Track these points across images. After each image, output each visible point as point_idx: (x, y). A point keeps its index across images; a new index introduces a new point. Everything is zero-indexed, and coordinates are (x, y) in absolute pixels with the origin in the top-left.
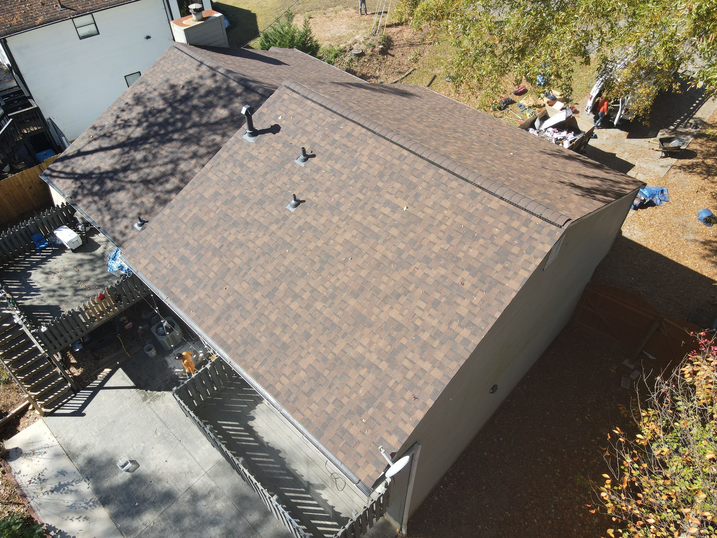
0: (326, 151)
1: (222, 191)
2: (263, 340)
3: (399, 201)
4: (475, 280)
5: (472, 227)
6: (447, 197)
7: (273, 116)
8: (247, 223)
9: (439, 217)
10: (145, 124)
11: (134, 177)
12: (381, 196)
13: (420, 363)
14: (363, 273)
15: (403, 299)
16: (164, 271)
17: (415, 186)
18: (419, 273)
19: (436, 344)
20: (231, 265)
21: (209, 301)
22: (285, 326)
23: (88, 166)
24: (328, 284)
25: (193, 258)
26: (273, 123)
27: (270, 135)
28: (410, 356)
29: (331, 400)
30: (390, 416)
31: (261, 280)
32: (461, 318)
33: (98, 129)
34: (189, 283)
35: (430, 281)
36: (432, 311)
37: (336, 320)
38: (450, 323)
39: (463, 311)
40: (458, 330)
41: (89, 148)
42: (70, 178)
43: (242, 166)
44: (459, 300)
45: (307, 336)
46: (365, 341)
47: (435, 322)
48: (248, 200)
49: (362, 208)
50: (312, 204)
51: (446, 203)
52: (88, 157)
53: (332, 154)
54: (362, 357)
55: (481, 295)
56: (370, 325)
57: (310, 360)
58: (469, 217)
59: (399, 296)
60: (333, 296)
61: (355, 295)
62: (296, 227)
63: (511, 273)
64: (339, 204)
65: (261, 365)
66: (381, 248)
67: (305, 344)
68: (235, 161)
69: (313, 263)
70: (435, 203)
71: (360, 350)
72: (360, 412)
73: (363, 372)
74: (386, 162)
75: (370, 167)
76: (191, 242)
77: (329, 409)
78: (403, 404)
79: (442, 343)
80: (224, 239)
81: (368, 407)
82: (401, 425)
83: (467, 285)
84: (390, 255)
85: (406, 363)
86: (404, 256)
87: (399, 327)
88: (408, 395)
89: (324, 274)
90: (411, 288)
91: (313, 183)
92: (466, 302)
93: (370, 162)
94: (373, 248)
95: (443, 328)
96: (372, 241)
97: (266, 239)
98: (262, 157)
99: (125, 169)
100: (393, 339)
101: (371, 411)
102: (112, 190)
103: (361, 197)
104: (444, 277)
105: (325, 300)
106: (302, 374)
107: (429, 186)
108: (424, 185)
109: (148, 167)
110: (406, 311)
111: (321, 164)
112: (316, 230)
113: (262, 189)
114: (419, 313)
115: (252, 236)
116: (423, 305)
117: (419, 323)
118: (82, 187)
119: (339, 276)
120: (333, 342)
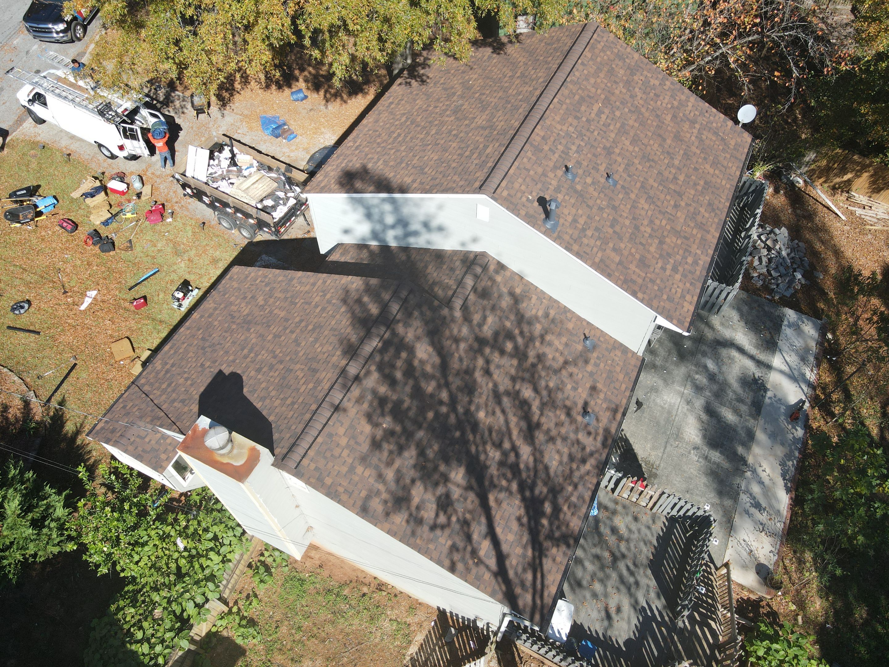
0: (560, 156)
7: (529, 204)
10: (443, 469)
14: (650, 134)
21: (697, 241)
22: (695, 184)
26: (536, 204)
35: (644, 97)
39: (657, 83)
47: (667, 98)
50: (608, 168)
53: (563, 152)
54: (696, 137)
62: (628, 179)
66: (631, 122)
67: (701, 171)
68: (580, 236)
72: (723, 139)
73: (704, 137)
78: (711, 118)
81: (719, 135)
82: (722, 120)
84: (633, 118)
85: (692, 114)
88: (707, 115)
90: (650, 107)
91: (591, 166)
92: (652, 81)
93: (567, 125)
94: (632, 127)
95: (669, 94)
96: (627, 127)
97: (642, 201)
100: (682, 120)
101: (721, 134)
103: (597, 132)
104: (640, 89)
106: (717, 172)
107: (580, 88)
108: (580, 91)
110: (665, 112)
111: (574, 161)
113: (602, 209)
117: (669, 106)
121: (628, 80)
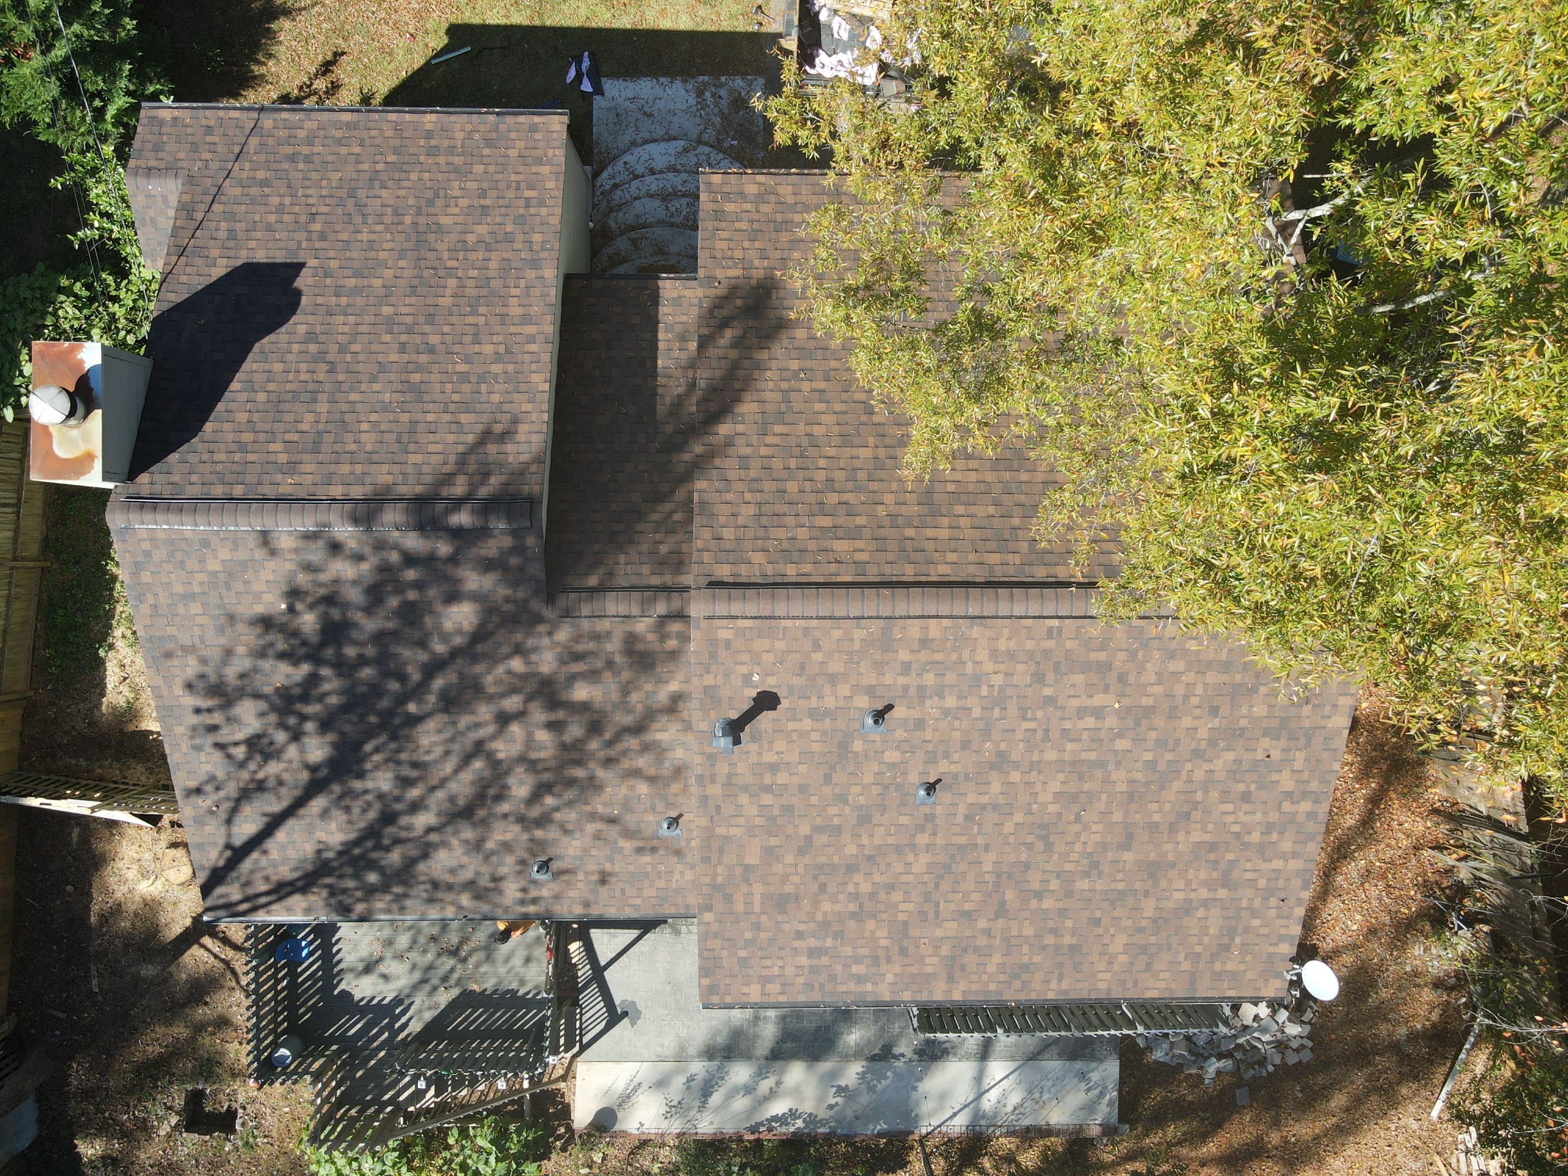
0: (906, 688)
2: (1037, 959)
3: (1098, 700)
4: (1283, 743)
5: (1238, 678)
6: (1172, 656)
7: (737, 682)
8: (870, 858)
9: (1179, 690)
11: (425, 820)
12: (1063, 708)
13: (1265, 866)
15: (1197, 815)
16: (801, 979)
17: (1109, 666)
18: (1198, 775)
19: (1274, 837)
20: (902, 917)
22: (1054, 931)
24: (1074, 857)
27: (766, 716)
28: (1249, 866)
29: (1181, 957)
30: (1265, 931)
31: (969, 907)
32: (1289, 794)
33: (207, 788)
38: (1279, 806)
39: (1288, 785)
40: (1293, 808)
44: (1275, 777)
46: (1180, 884)
47: (1258, 818)
49: (1046, 738)
50: (955, 776)
51: (1178, 665)
52: (270, 843)
53: (921, 689)
55: (1300, 756)
56: (1173, 865)
57: (1122, 939)
59: (1188, 815)
60: (1095, 865)
61: (1126, 846)
62: (960, 819)
63: (1328, 708)
64: (1001, 754)
65: (1060, 980)
66: (1119, 776)
67: (1100, 931)
69: (1030, 846)
70: (1159, 674)
73: (1201, 913)
74: (1031, 654)
75: (1008, 675)
77: (1186, 966)
78: (1273, 913)
79: (1281, 833)
80: (855, 896)
83: (1276, 755)
84: (1139, 776)
85: (1249, 876)
86: (1161, 766)
87: (1213, 847)
89: (1059, 847)
90: (1199, 796)
91: (930, 747)
93: (1002, 667)
95: (1274, 817)
102: (411, 863)
103: (1032, 725)
105: (1086, 875)
107: (1133, 654)
108: (1121, 656)
111: (916, 714)
112: (995, 807)
114: (1229, 819)
116: (1229, 807)
118: (333, 891)
119: (1083, 839)
120: (1137, 909)
121: (1243, 730)
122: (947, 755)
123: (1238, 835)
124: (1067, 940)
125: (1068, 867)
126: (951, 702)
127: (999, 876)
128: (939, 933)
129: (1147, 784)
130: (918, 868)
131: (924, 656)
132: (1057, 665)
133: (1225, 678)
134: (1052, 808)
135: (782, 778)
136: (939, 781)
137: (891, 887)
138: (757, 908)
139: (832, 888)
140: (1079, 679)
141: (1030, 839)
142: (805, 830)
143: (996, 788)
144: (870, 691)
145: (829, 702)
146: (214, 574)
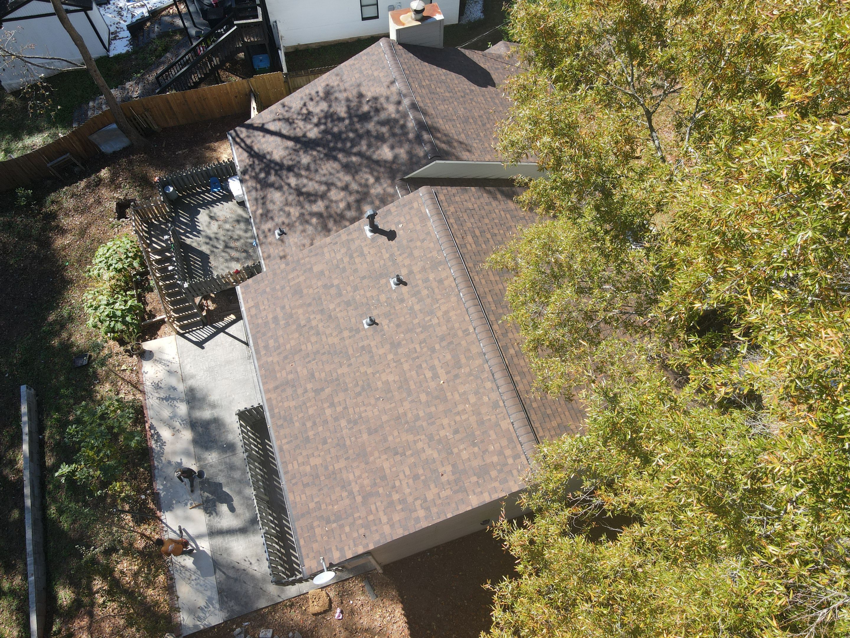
0: (417, 286)
1: (327, 273)
2: (297, 424)
3: (441, 372)
4: (452, 478)
5: (477, 433)
6: (476, 393)
7: (396, 220)
8: (330, 316)
9: (460, 408)
10: (322, 127)
11: (293, 181)
12: (432, 359)
13: (381, 514)
14: (384, 418)
15: (398, 458)
16: (260, 321)
17: (460, 367)
18: (420, 445)
19: (399, 507)
20: (303, 347)
21: (277, 368)
22: (315, 424)
23: (264, 146)
24: (357, 410)
25: (282, 322)
26: (393, 228)
27: (384, 239)
28: (379, 504)
29: (316, 500)
30: (344, 537)
31: (317, 375)
32: (425, 500)
33: (286, 108)
34: (271, 343)
36: (411, 481)
37: (348, 443)
38: (416, 499)
39: (430, 496)
40: (418, 507)
41: (272, 127)
42: (247, 152)
43: (351, 257)
44: (432, 486)
45: (325, 442)
46: (357, 473)
48: (340, 295)
49: (414, 359)
50: (382, 330)
51: (473, 399)
52: (268, 136)
53: (419, 292)
54: (349, 483)
55: (449, 492)
56: (367, 463)
57: (318, 461)
58: (481, 422)
59: (396, 454)
60: (355, 423)
61: (370, 432)
62: (360, 345)
63: (479, 490)
64: (399, 344)
65: (288, 443)
66: (407, 405)
68: (349, 249)
69: (357, 385)
70: (465, 393)
71: (351, 477)
72: (328, 521)
74: (453, 328)
75: (439, 324)
76: (287, 307)
77: (312, 505)
79: (402, 510)
80: (309, 320)
81: (334, 522)
82: (346, 548)
83: (444, 479)
84: (409, 415)
86: (418, 423)
87: (384, 478)
88: (362, 531)
91: (393, 311)
92: (435, 490)
93: (442, 320)
94: (402, 401)
96: (404, 395)
97: (336, 340)
98: (369, 259)
99: (290, 169)
100: (375, 484)
101: (334, 525)
102: (272, 185)
103: (418, 350)
104: (434, 460)
105: (349, 422)
106: (308, 469)
107: (470, 374)
108: (468, 370)
109: (307, 177)
110: (394, 469)
111: (406, 296)
112: (372, 357)
113: (355, 291)
114: (401, 476)
115: (328, 331)
116: (408, 472)
117: (397, 484)
118: (252, 166)
119: (368, 408)
120: (338, 458)
121: (452, 453)
122: (390, 321)
123: (394, 487)
124: (311, 434)
125: (351, 411)
126: (417, 307)
127: (337, 379)
128: (299, 369)
129: (407, 422)
130: (330, 340)
131: (435, 285)
132: (451, 343)
133: (475, 426)
134: (380, 384)
135: (357, 260)
136: (377, 324)
137: (318, 334)
138: (291, 284)
139: (310, 309)
140: (449, 357)
141: (361, 383)
142: (336, 282)
143: (381, 351)
144: (411, 272)
145: (399, 259)
146: (373, 75)
